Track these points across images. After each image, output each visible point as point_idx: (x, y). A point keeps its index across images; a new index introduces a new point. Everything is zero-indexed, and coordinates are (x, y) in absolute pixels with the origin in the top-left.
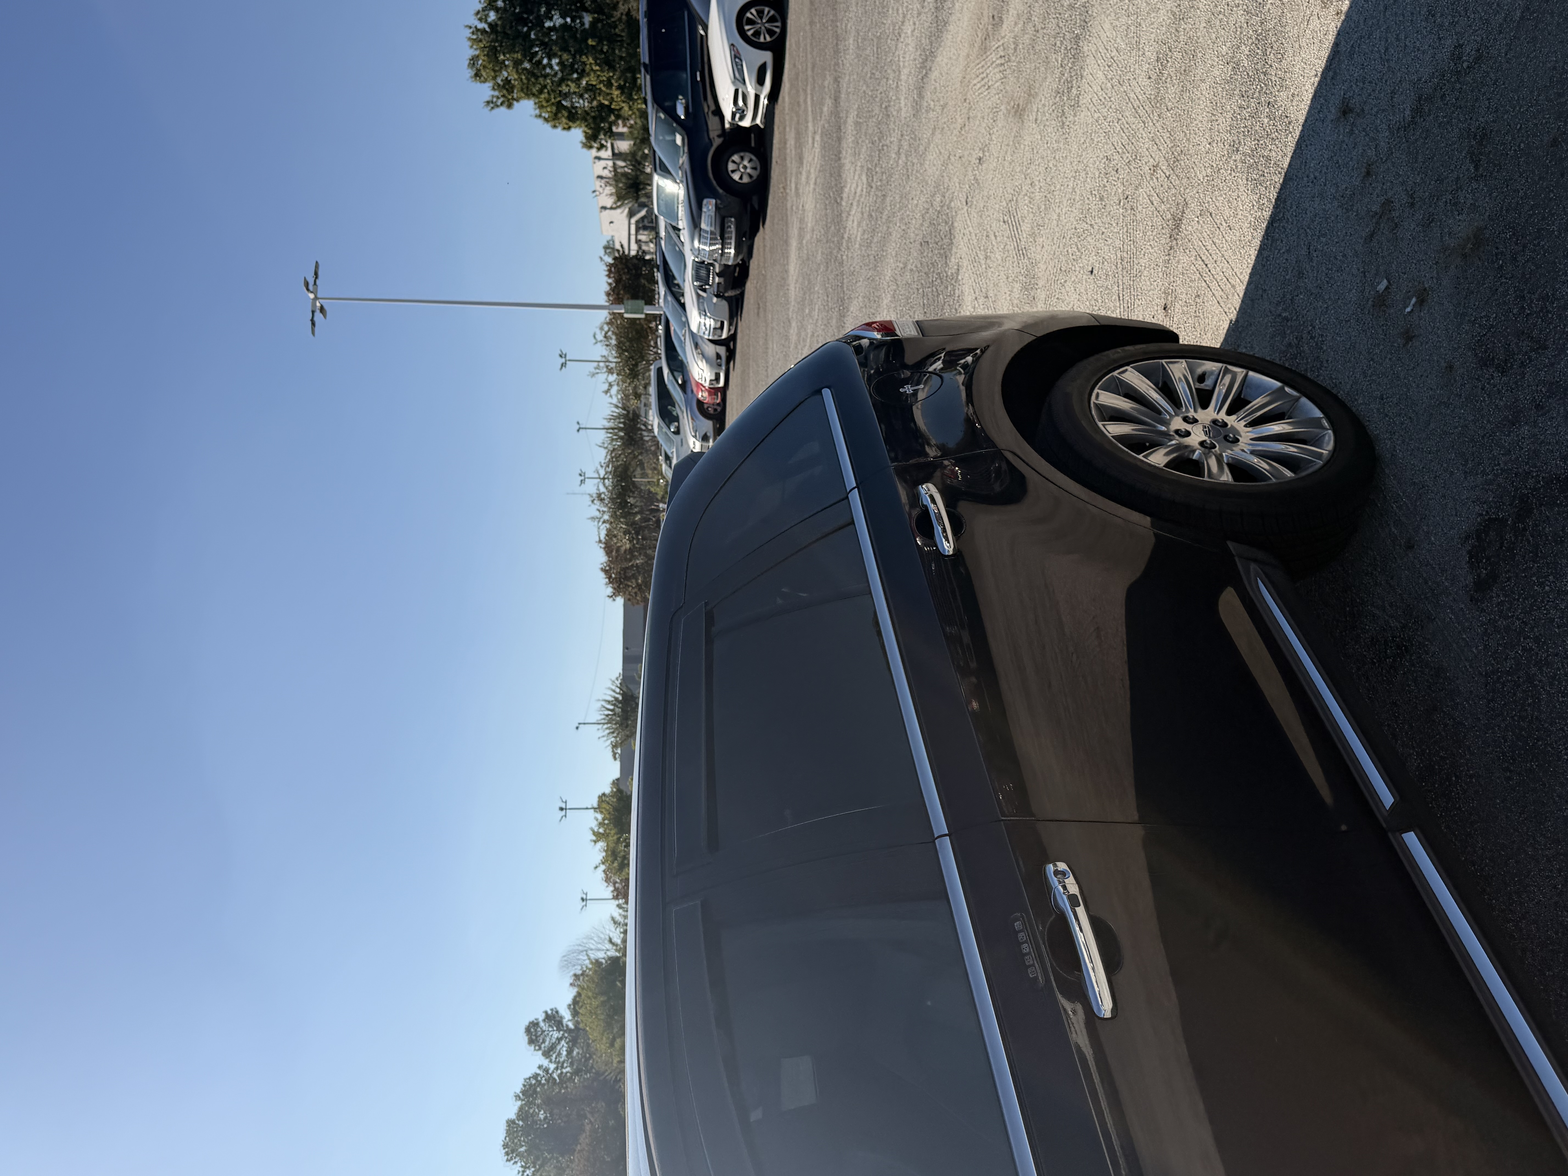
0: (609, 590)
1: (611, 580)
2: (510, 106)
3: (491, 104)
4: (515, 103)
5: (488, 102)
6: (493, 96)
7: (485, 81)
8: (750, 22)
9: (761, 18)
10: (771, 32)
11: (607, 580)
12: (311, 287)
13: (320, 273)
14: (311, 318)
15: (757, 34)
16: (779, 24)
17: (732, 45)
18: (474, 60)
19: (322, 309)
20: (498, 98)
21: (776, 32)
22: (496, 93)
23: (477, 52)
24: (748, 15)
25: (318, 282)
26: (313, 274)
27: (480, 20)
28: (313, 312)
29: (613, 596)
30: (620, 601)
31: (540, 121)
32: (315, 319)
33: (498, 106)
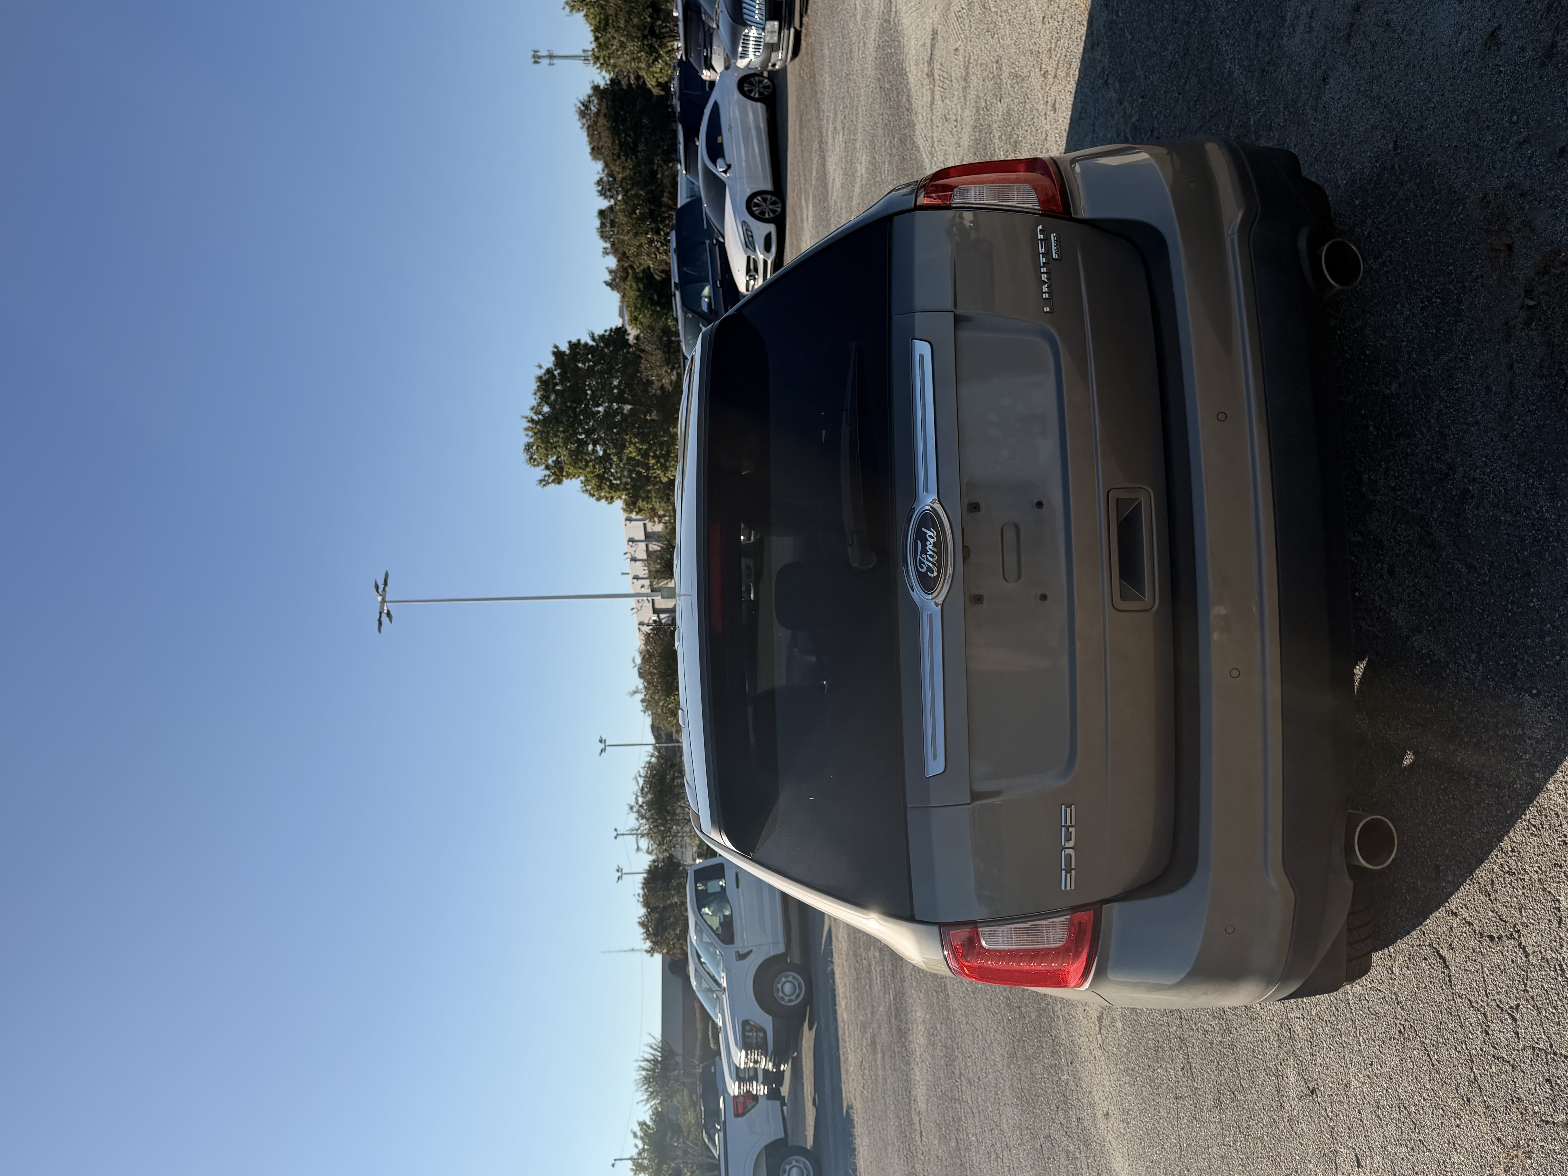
0: (648, 944)
1: (648, 936)
2: (560, 482)
3: (543, 482)
4: (564, 479)
5: (541, 481)
6: (545, 476)
7: (538, 465)
8: (756, 205)
9: (766, 203)
10: (774, 211)
11: (645, 935)
12: (381, 590)
13: (389, 582)
14: (378, 618)
15: (763, 213)
16: (779, 205)
17: (744, 222)
18: (528, 447)
19: (389, 614)
20: (549, 476)
21: (777, 211)
22: (547, 472)
23: (532, 440)
24: (756, 200)
25: (386, 589)
26: (383, 582)
27: (536, 413)
28: (381, 613)
29: (651, 951)
30: (658, 958)
31: (586, 496)
32: (382, 619)
33: (549, 483)
